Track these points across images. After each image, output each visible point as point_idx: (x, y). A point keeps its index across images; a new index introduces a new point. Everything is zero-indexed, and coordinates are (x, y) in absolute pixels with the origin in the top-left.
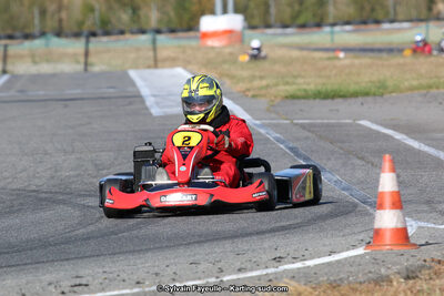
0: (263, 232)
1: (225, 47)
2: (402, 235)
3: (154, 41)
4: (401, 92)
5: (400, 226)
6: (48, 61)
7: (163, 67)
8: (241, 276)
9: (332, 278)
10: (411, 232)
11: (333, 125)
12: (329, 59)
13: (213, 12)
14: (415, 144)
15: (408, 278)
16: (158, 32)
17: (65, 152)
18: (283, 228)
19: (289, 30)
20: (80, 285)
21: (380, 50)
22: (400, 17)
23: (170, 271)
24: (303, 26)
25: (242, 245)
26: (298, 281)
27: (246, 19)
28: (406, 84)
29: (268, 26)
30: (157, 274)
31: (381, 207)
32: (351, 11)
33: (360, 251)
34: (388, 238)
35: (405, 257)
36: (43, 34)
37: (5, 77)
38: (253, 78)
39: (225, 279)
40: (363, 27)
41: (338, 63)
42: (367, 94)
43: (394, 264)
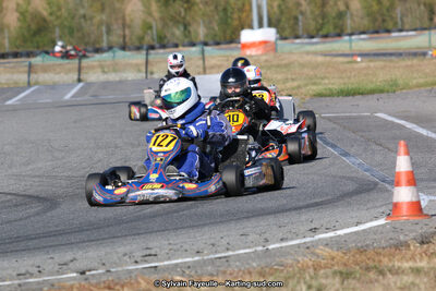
0: (300, 208)
1: (262, 55)
2: (416, 207)
3: (203, 52)
4: (410, 88)
5: (414, 200)
6: (115, 71)
7: (210, 73)
8: (284, 244)
9: (359, 245)
10: (423, 204)
11: (355, 118)
12: (348, 62)
13: (251, 27)
14: (424, 132)
15: (422, 243)
16: (206, 44)
17: (133, 145)
18: (317, 204)
19: (314, 40)
20: (150, 255)
21: (391, 54)
22: (407, 27)
23: (224, 242)
24: (326, 36)
25: (283, 219)
26: (332, 248)
27: (278, 32)
28: (415, 82)
29: (297, 37)
30: (213, 245)
31: (398, 184)
32: (366, 22)
33: (382, 221)
34: (404, 210)
35: (420, 225)
36: (110, 48)
37: (81, 85)
38: (287, 80)
39: (271, 247)
40: (376, 35)
41: (356, 66)
42: (382, 91)
43: (411, 231)
